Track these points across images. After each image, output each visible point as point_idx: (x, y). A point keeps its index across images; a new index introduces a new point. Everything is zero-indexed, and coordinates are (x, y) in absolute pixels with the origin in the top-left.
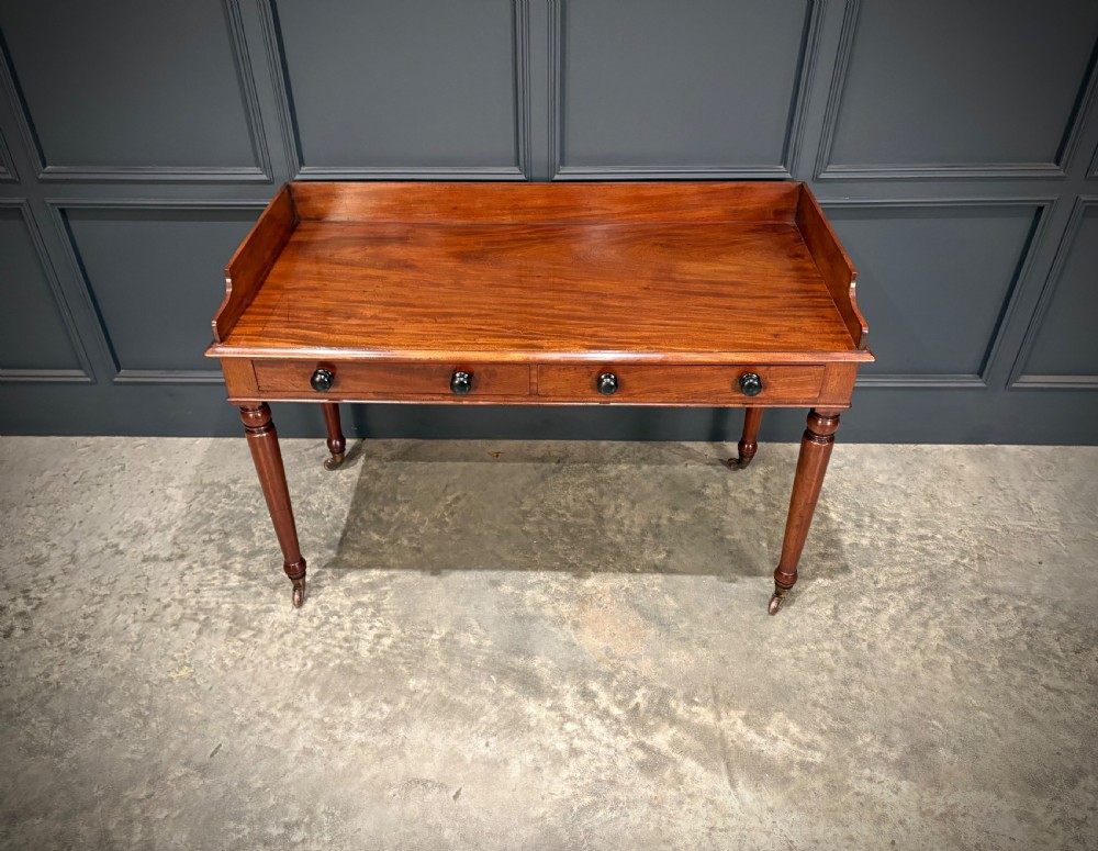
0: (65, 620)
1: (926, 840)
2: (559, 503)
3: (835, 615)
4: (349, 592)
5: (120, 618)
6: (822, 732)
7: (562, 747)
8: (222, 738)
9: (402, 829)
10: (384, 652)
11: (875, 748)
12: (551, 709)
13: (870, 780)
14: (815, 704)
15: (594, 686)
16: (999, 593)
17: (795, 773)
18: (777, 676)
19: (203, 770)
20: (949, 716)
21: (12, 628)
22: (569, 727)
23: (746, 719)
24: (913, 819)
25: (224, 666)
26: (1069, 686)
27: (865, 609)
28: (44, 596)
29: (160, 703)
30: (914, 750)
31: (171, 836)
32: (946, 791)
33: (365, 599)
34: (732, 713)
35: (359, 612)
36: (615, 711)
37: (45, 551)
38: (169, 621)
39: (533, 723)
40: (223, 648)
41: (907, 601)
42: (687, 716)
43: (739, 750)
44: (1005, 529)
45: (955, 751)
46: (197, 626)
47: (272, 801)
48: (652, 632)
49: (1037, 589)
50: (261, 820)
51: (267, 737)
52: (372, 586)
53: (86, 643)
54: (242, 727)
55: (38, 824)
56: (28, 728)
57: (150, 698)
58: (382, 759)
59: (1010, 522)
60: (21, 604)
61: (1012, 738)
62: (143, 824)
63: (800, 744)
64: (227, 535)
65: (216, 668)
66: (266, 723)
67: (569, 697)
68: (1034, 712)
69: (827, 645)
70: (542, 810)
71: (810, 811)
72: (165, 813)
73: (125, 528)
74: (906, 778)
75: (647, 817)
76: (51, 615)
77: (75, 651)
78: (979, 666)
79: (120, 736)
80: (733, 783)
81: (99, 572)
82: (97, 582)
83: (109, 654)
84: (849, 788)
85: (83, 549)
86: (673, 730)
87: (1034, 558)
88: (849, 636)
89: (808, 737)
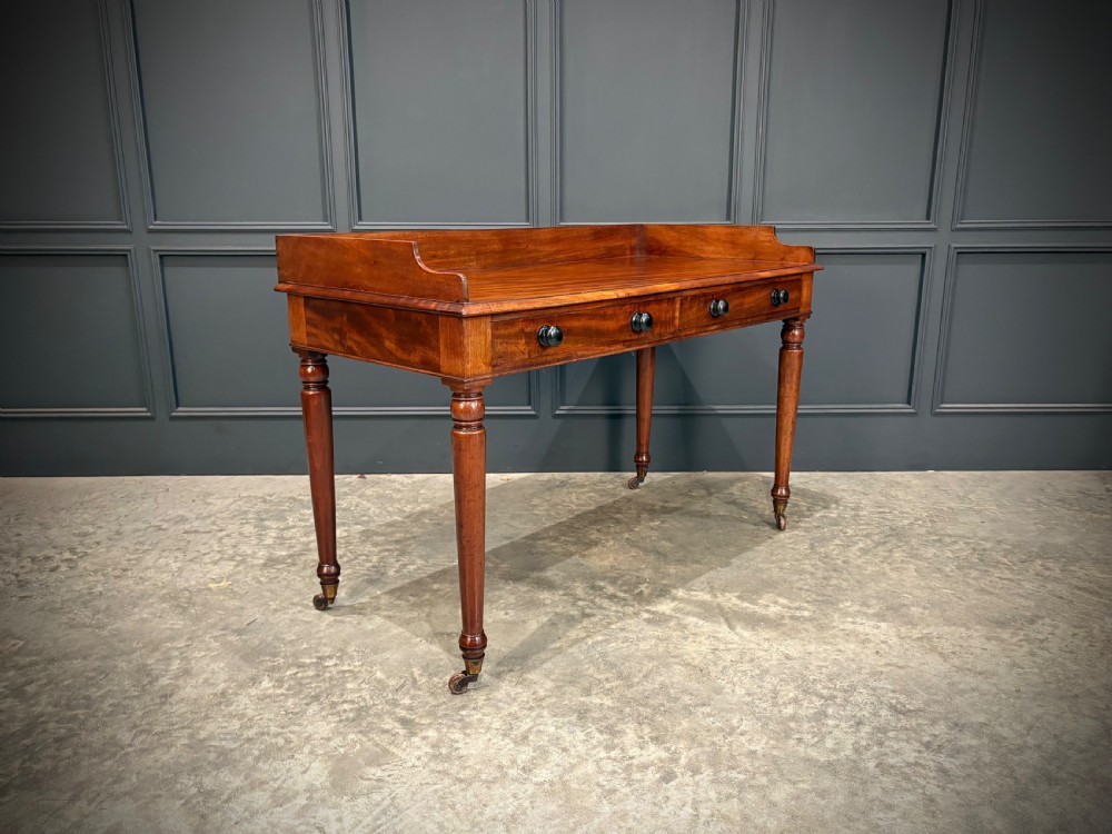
0: (108, 562)
1: (907, 650)
2: (564, 501)
3: (812, 547)
4: (375, 544)
5: (161, 560)
6: (808, 602)
7: (574, 612)
8: (257, 616)
9: (429, 657)
10: (409, 572)
11: (856, 608)
12: (564, 595)
13: (853, 623)
14: (801, 589)
15: (602, 584)
16: (950, 536)
17: (786, 621)
18: (765, 577)
19: (239, 632)
20: (917, 592)
21: (57, 567)
22: (580, 603)
23: (739, 597)
24: (894, 640)
25: (260, 582)
26: (1019, 577)
27: (838, 545)
28: (89, 551)
29: (198, 600)
30: (888, 608)
31: (208, 665)
32: (919, 628)
33: (391, 547)
34: (727, 594)
35: (387, 553)
36: (622, 595)
37: (91, 530)
38: (208, 561)
39: (549, 602)
40: (259, 573)
41: (873, 541)
42: (687, 596)
43: (735, 612)
44: (949, 508)
45: (925, 608)
46: (235, 563)
47: (305, 646)
48: (651, 558)
49: (982, 534)
50: (293, 655)
51: (300, 616)
52: (397, 542)
53: (129, 573)
54: (276, 611)
55: (77, 663)
56: (70, 615)
57: (190, 598)
58: (408, 624)
59: (953, 505)
60: (67, 555)
61: (975, 602)
62: (182, 660)
63: (789, 608)
64: (262, 520)
65: (253, 583)
66: (299, 608)
67: (579, 589)
68: (991, 590)
69: (807, 562)
70: (558, 645)
71: (802, 639)
72: (204, 653)
73: (167, 518)
74: (884, 621)
75: (656, 645)
76: (96, 560)
77: (116, 577)
78: (938, 569)
79: (160, 617)
80: (731, 627)
81: (141, 539)
82: (143, 543)
83: (150, 578)
84: (834, 627)
85: (128, 528)
86: (676, 603)
87: (979, 520)
88: (826, 557)
89: (797, 604)
